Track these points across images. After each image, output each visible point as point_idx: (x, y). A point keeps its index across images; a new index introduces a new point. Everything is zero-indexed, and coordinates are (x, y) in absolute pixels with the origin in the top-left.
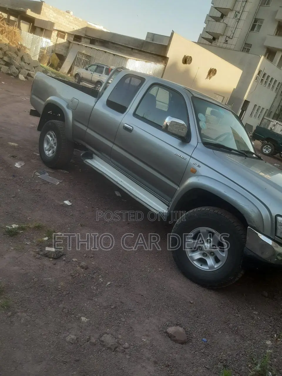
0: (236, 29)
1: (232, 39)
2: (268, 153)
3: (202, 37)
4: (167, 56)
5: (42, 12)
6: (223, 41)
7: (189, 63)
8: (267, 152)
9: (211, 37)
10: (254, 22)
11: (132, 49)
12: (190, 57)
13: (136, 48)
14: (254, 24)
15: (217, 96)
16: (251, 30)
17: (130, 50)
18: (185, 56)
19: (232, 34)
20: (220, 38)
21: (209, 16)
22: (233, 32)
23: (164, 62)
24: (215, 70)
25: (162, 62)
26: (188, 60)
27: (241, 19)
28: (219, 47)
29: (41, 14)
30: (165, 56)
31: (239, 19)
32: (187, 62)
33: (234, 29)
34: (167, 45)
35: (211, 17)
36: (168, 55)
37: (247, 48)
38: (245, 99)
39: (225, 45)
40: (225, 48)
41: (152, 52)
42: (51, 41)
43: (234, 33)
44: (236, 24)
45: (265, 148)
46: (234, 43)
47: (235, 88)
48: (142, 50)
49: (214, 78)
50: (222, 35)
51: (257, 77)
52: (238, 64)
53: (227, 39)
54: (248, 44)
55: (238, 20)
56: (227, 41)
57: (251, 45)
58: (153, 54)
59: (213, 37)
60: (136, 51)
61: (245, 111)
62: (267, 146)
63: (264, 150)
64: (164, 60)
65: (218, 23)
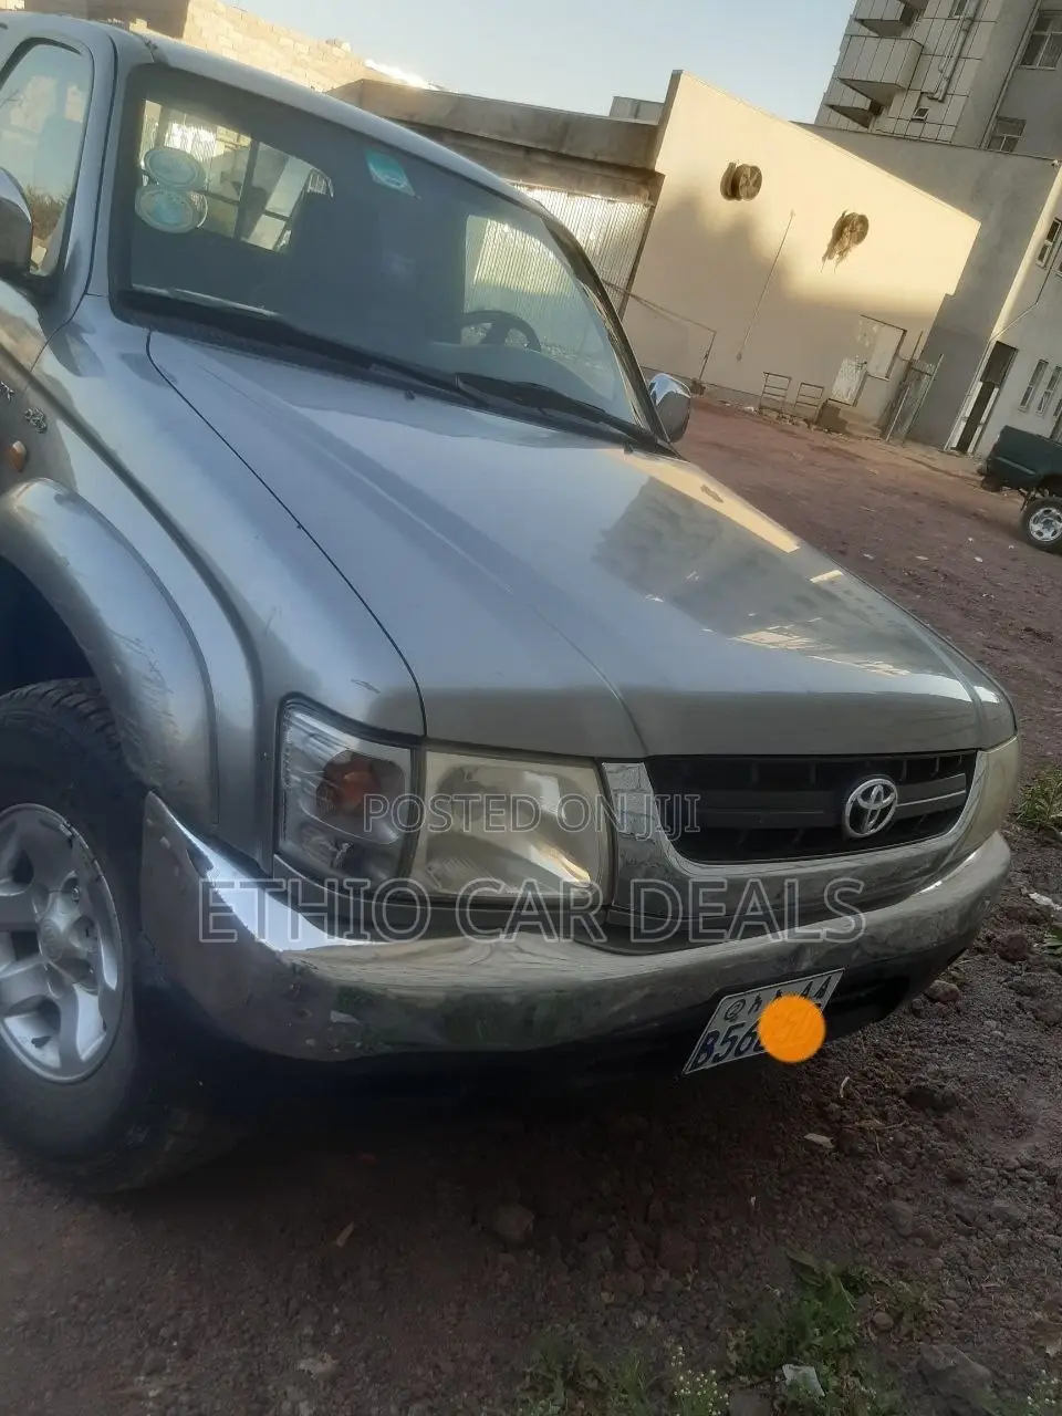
0: (961, 62)
1: (942, 101)
2: (1052, 538)
3: (831, 106)
4: (658, 168)
5: (187, 26)
6: (909, 112)
7: (751, 196)
8: (1048, 535)
9: (862, 103)
10: (1037, 28)
11: (528, 150)
12: (755, 170)
13: (541, 147)
14: (1036, 33)
15: (875, 328)
16: (1023, 63)
17: (520, 154)
18: (732, 165)
19: (945, 83)
20: (897, 100)
21: (856, 20)
22: (948, 75)
23: (646, 192)
24: (863, 221)
25: (637, 193)
26: (742, 181)
27: (978, 18)
28: (892, 136)
29: (185, 35)
30: (650, 168)
31: (973, 20)
32: (742, 192)
33: (952, 63)
34: (654, 123)
35: (862, 21)
36: (660, 166)
37: (1006, 135)
38: (996, 339)
39: (915, 129)
40: (919, 140)
41: (599, 158)
42: (220, 137)
43: (950, 80)
44: (961, 40)
45: (1042, 517)
46: (952, 117)
47: (952, 293)
48: (564, 151)
49: (858, 253)
50: (903, 89)
51: (1045, 248)
52: (968, 198)
53: (926, 103)
54: (1012, 121)
55: (966, 25)
56: (922, 112)
57: (1024, 122)
58: (602, 164)
59: (869, 101)
60: (543, 159)
61: (996, 390)
62: (1046, 512)
63: (1035, 528)
64: (645, 183)
65: (887, 43)
